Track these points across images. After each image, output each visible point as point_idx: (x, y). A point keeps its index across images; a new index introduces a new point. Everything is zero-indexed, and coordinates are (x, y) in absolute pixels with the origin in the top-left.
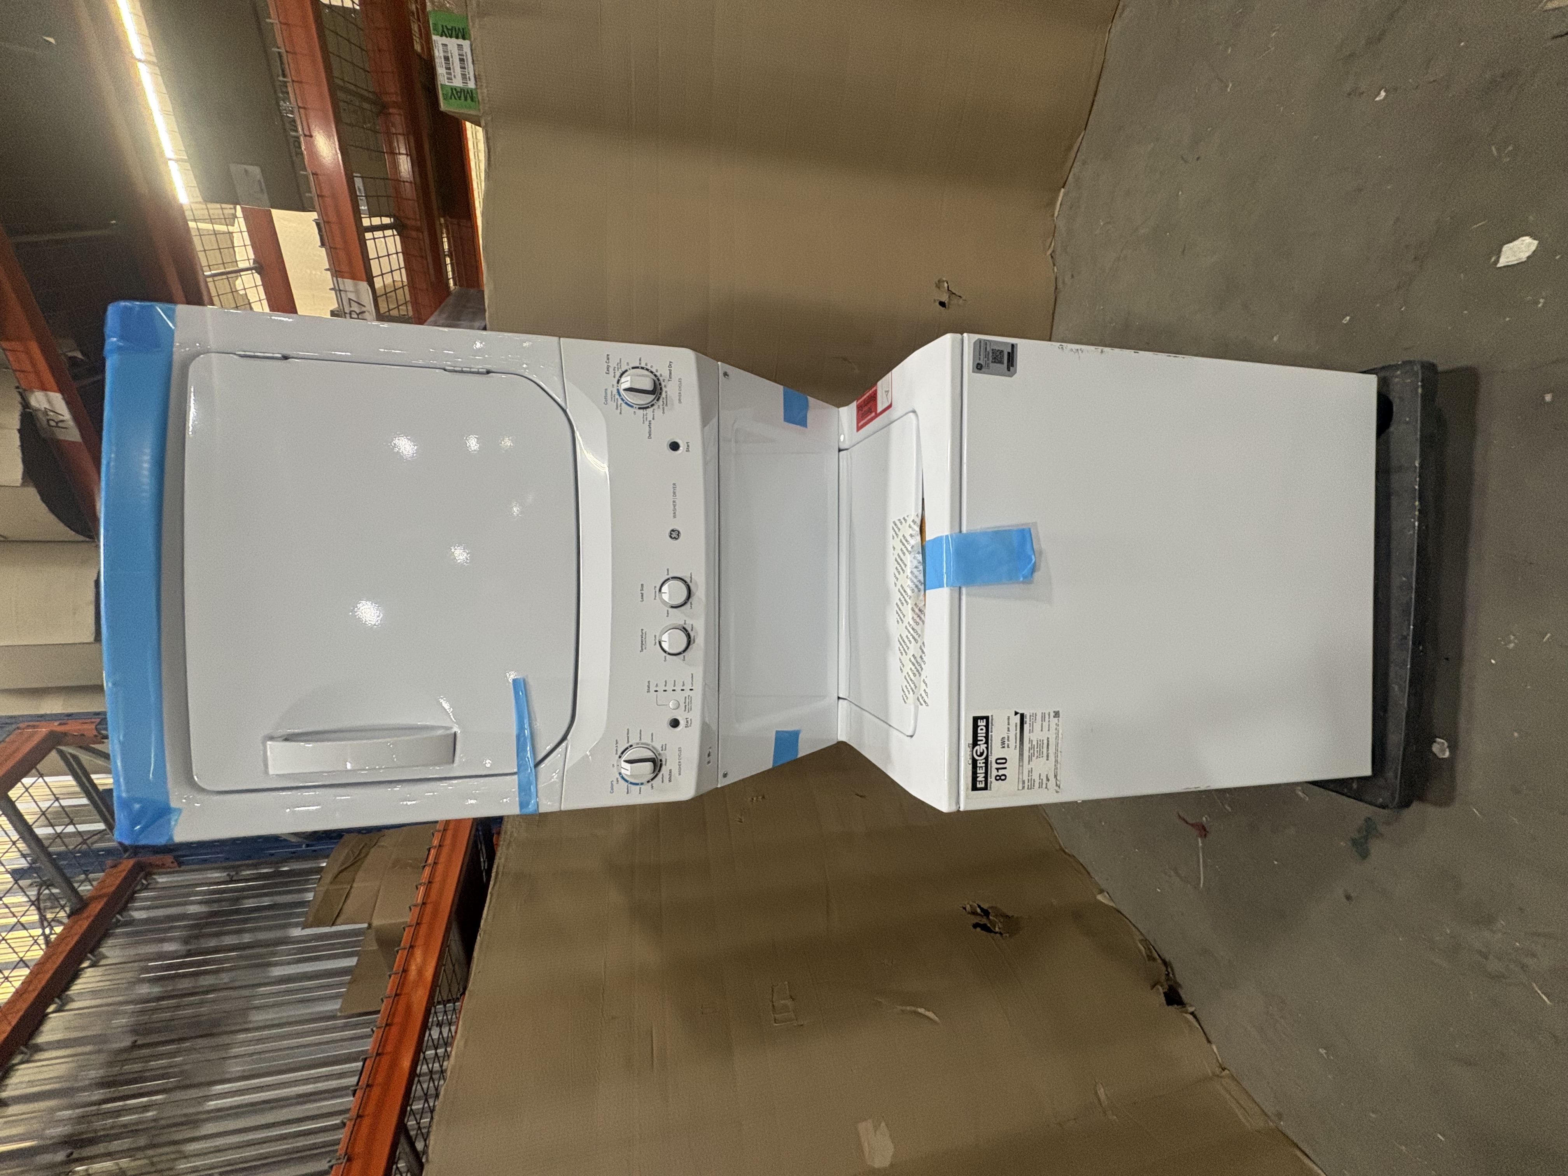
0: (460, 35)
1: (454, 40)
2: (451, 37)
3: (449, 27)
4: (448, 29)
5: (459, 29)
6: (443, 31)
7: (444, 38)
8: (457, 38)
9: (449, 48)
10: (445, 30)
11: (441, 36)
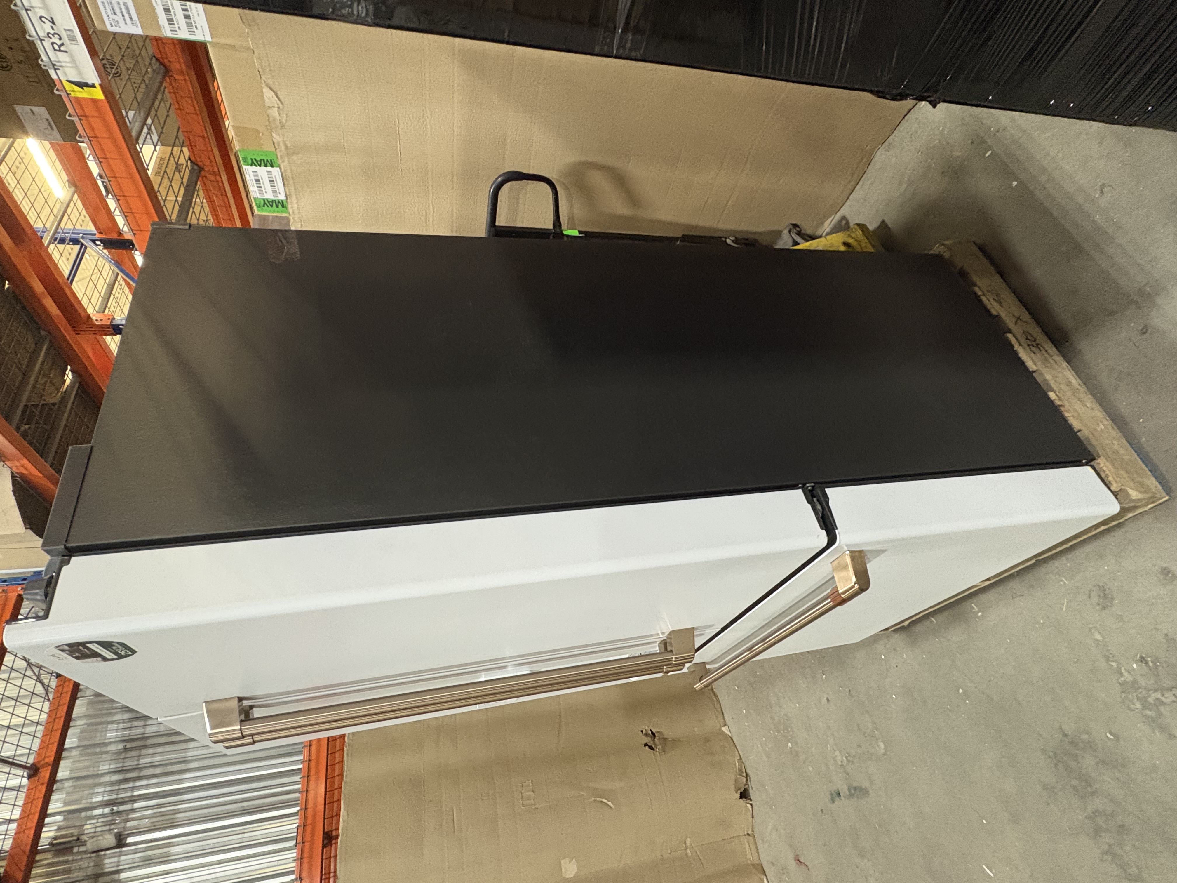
0: (268, 164)
1: (263, 168)
2: (260, 166)
3: (258, 159)
4: (257, 161)
5: (267, 161)
6: (253, 162)
7: (254, 167)
8: (266, 166)
9: (259, 174)
10: (255, 162)
11: (251, 165)
